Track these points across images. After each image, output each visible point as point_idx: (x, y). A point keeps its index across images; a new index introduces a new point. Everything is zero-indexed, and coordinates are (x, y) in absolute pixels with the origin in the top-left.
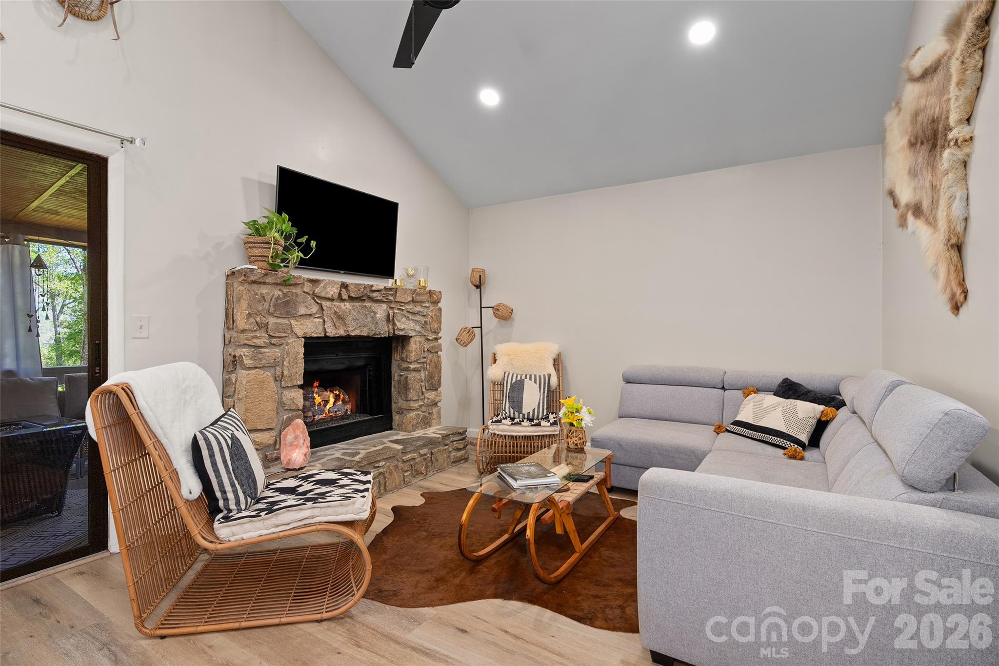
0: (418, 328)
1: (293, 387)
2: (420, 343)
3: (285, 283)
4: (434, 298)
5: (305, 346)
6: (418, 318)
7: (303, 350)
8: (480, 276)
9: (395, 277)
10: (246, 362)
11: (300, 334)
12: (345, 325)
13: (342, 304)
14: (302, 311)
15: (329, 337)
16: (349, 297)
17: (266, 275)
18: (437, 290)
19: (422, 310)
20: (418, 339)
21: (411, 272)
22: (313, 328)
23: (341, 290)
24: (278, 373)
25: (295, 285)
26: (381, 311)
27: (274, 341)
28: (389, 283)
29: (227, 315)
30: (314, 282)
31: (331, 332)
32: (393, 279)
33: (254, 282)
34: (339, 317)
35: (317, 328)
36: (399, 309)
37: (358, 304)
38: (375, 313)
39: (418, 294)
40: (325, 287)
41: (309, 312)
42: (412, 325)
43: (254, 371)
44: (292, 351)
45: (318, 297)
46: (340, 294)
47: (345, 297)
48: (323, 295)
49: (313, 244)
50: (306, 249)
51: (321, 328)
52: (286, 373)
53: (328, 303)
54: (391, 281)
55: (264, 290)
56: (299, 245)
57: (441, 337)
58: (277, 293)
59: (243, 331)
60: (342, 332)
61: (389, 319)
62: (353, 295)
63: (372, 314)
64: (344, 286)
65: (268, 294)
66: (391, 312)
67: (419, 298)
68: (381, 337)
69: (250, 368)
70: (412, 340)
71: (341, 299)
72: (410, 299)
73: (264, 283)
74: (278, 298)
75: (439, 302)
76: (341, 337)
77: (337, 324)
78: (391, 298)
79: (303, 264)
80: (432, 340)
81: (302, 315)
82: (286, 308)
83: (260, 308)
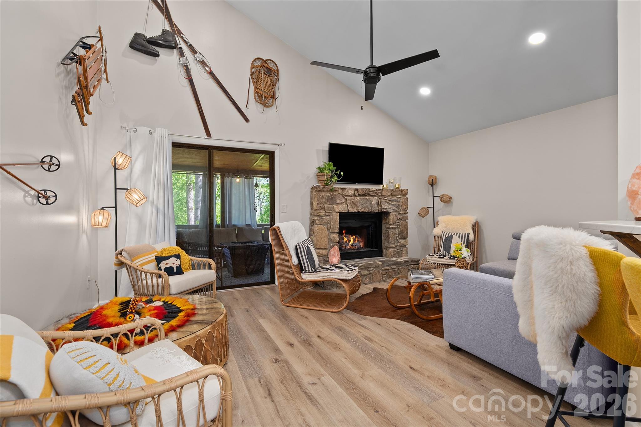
0: (394, 208)
1: (335, 233)
2: (395, 215)
3: (331, 190)
4: (404, 193)
5: (339, 216)
6: (394, 203)
7: (338, 218)
8: (433, 179)
9: (383, 184)
10: (317, 222)
11: (337, 211)
12: (357, 207)
13: (355, 198)
14: (338, 201)
15: (350, 212)
16: (359, 194)
17: (324, 188)
18: (406, 188)
19: (396, 199)
20: (394, 213)
21: (392, 181)
22: (342, 208)
23: (355, 192)
24: (329, 227)
25: (335, 191)
26: (374, 200)
27: (327, 214)
28: (381, 187)
29: (311, 204)
30: (343, 189)
31: (351, 210)
32: (382, 184)
33: (319, 191)
34: (354, 204)
35: (344, 208)
36: (384, 199)
37: (363, 197)
38: (371, 201)
39: (394, 192)
40: (348, 191)
41: (341, 202)
42: (391, 206)
43: (319, 226)
44: (334, 218)
45: (345, 195)
46: (354, 194)
47: (357, 194)
48: (347, 194)
49: (342, 173)
50: (339, 176)
51: (346, 209)
52: (332, 227)
53: (349, 198)
54: (381, 186)
55: (323, 194)
56: (336, 174)
57: (408, 213)
58: (328, 194)
59: (316, 210)
60: (355, 210)
61: (378, 204)
62: (360, 194)
63: (370, 202)
64: (356, 190)
65: (325, 195)
66: (379, 201)
67: (394, 193)
68: (375, 213)
69: (318, 224)
70: (391, 214)
71: (355, 195)
72: (389, 194)
73: (323, 191)
74: (329, 196)
75: (407, 195)
76: (355, 212)
77: (353, 207)
78: (379, 194)
79: (339, 182)
80: (402, 214)
81: (338, 203)
82: (332, 200)
83: (322, 201)
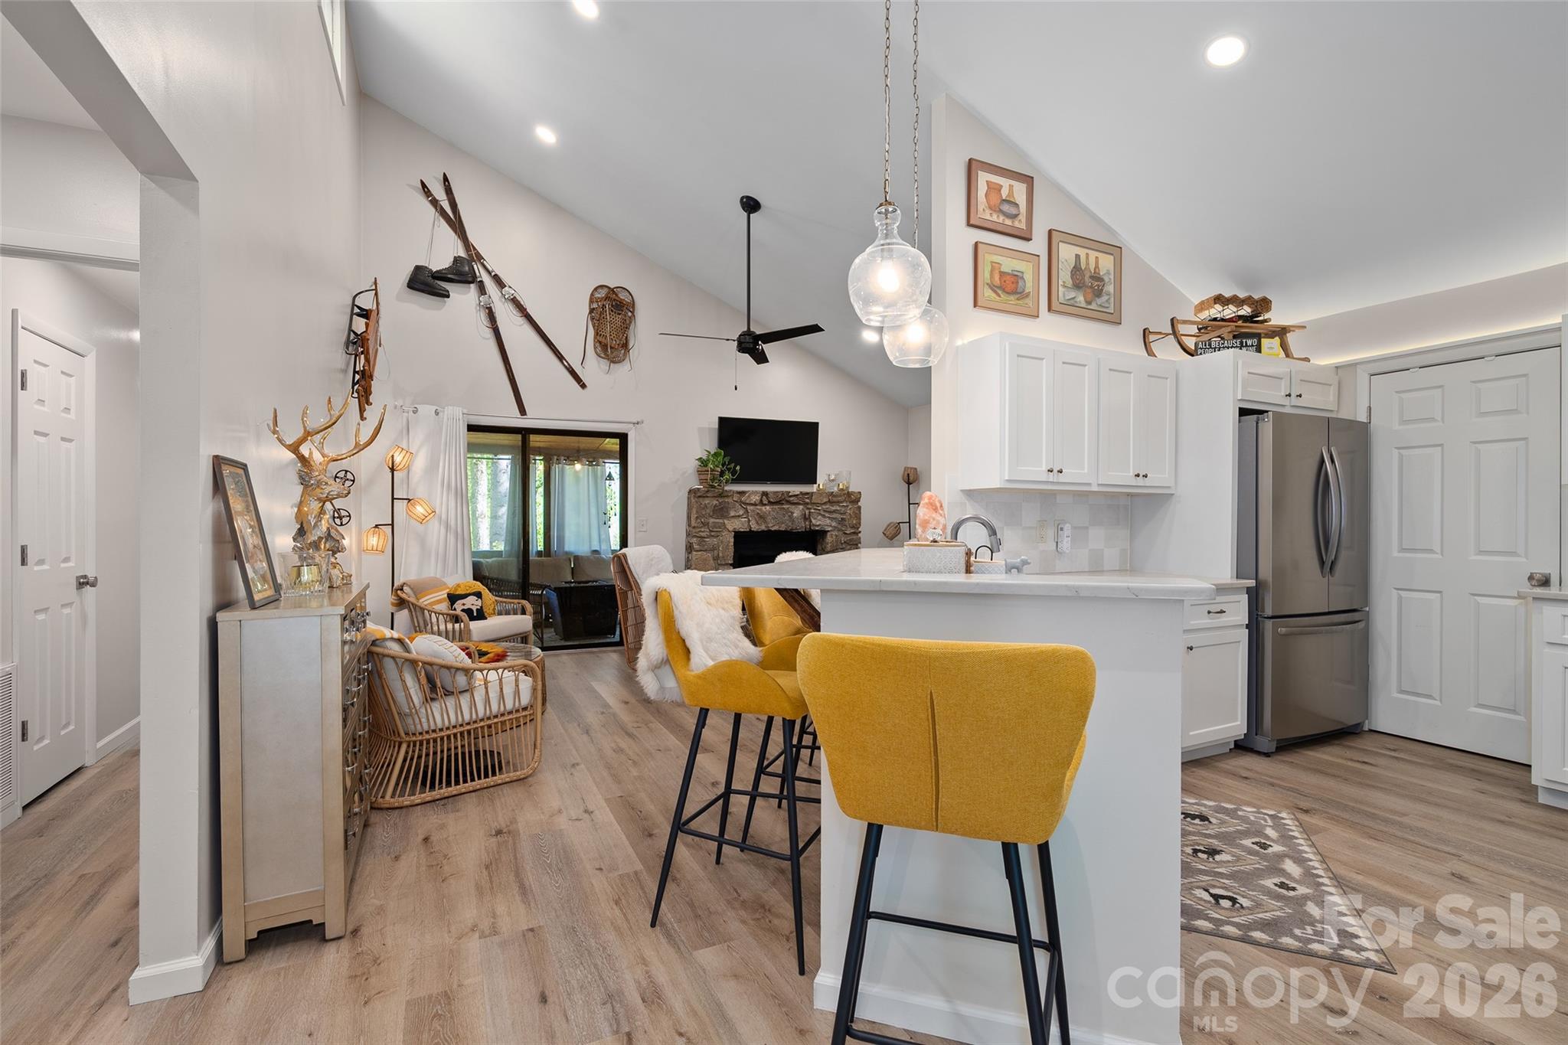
0: (834, 524)
1: (727, 564)
2: (836, 536)
3: (721, 495)
4: (853, 499)
5: (734, 537)
6: (834, 516)
7: (733, 540)
8: (908, 474)
9: (818, 482)
10: (695, 547)
11: (731, 529)
12: (765, 522)
13: (763, 508)
14: (732, 513)
15: (753, 531)
16: (769, 502)
17: (708, 491)
18: (856, 491)
19: (839, 509)
20: (836, 533)
21: (832, 477)
22: (739, 525)
23: (762, 497)
24: (716, 555)
25: (727, 496)
26: (797, 512)
27: (713, 534)
28: (814, 488)
29: (688, 517)
30: (742, 493)
31: (755, 527)
32: (816, 483)
33: (700, 497)
34: (761, 517)
35: (743, 525)
36: (815, 509)
37: (777, 507)
38: (792, 513)
39: (834, 496)
40: (749, 496)
41: (737, 514)
42: (828, 521)
43: (700, 553)
44: (725, 540)
45: (744, 503)
46: (761, 500)
47: (765, 502)
48: (747, 502)
49: (738, 468)
50: (734, 473)
51: (746, 525)
52: (721, 555)
53: (752, 508)
54: (815, 486)
55: (707, 501)
56: (729, 469)
57: (860, 532)
58: (715, 502)
59: (694, 527)
60: (763, 528)
61: (806, 518)
62: (772, 500)
63: (790, 514)
64: (765, 494)
65: (708, 503)
66: (807, 512)
67: (835, 499)
68: (798, 532)
69: (697, 551)
70: (829, 534)
71: (761, 503)
72: (825, 500)
73: (707, 497)
74: (716, 506)
75: (859, 501)
76: (763, 531)
77: (759, 522)
78: (807, 501)
79: (735, 481)
80: (850, 534)
81: (733, 517)
82: (721, 511)
83: (704, 513)
